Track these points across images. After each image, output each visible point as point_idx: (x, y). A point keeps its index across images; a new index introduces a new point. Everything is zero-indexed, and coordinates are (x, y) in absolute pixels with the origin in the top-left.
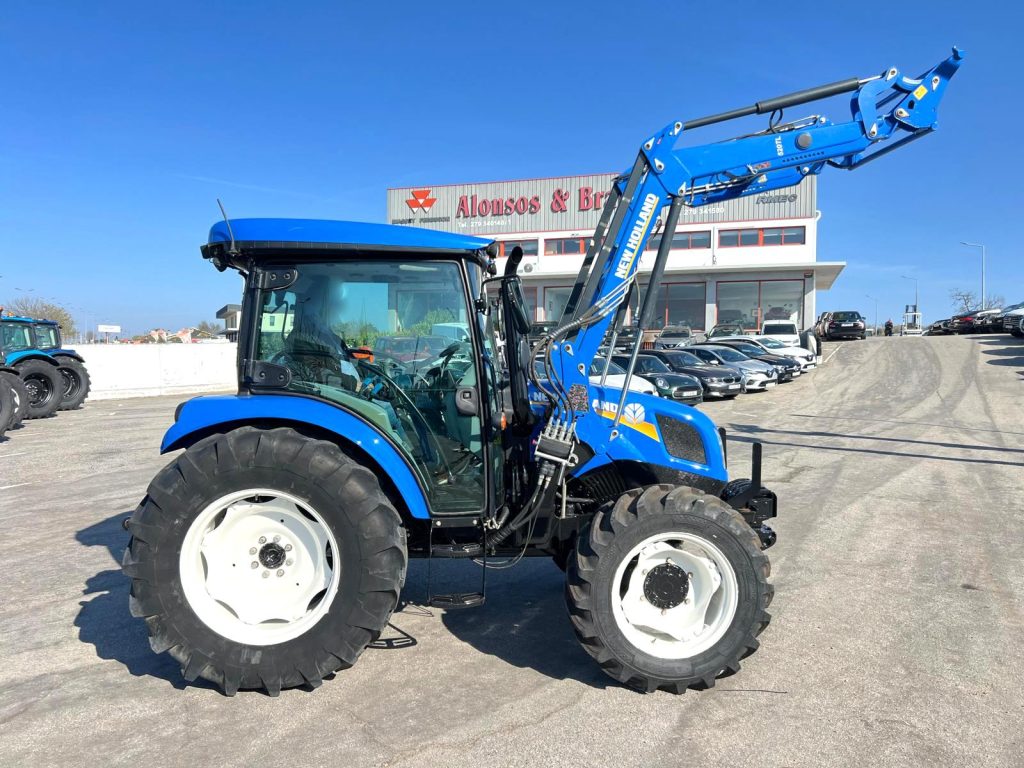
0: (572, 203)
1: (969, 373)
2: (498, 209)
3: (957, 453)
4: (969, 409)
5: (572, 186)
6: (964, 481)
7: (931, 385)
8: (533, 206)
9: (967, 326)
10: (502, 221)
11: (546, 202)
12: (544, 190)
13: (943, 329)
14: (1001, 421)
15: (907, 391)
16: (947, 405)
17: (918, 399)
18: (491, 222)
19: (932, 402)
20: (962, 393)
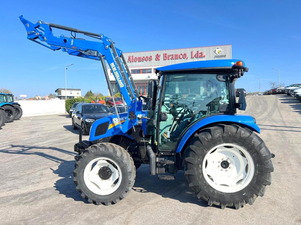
0: (161, 58)
1: (275, 105)
2: (140, 60)
3: (273, 128)
4: (276, 116)
5: (161, 53)
6: (276, 136)
7: (265, 109)
8: (150, 59)
9: (274, 92)
10: (141, 63)
11: (154, 57)
12: (153, 54)
13: (268, 93)
14: (285, 119)
15: (258, 111)
16: (270, 115)
17: (261, 113)
18: (138, 63)
19: (265, 114)
20: (274, 111)
